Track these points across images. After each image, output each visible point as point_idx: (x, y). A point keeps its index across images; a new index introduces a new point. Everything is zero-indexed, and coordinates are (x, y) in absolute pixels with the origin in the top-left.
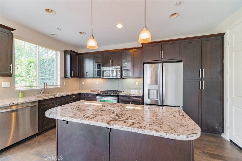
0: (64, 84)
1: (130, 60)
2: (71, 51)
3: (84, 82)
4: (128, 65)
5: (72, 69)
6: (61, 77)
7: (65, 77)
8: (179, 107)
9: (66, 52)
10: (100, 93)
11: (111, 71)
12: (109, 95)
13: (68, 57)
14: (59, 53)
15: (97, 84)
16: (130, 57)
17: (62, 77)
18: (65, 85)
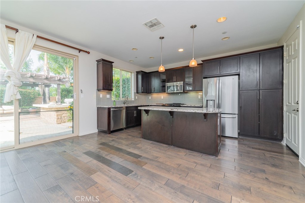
0: (137, 98)
1: (192, 75)
2: (142, 71)
3: (150, 97)
4: (190, 80)
5: (142, 86)
6: (134, 92)
7: (137, 92)
8: (235, 114)
9: (138, 73)
10: (165, 105)
11: (175, 86)
12: (172, 105)
13: (140, 77)
14: (133, 74)
15: (162, 98)
16: (192, 73)
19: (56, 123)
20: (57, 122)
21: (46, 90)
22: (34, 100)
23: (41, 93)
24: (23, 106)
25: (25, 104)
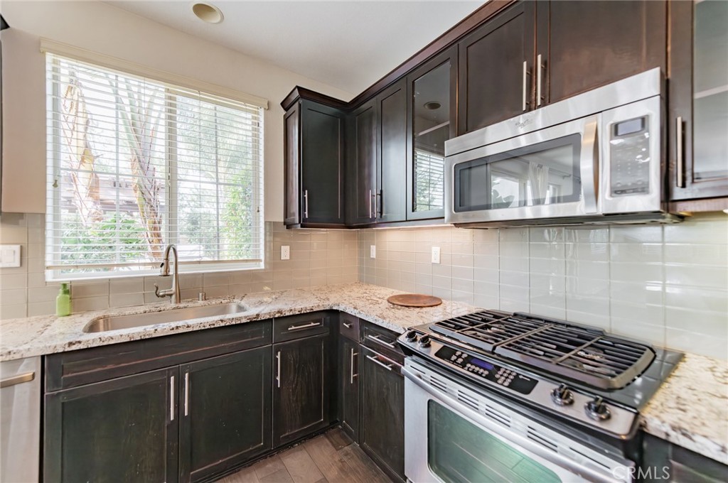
0: (286, 255)
2: (304, 93)
3: (375, 246)
6: (267, 223)
7: (287, 223)
9: (289, 109)
17: (275, 223)
18: (288, 258)
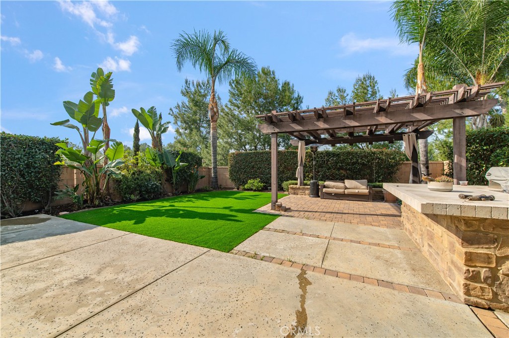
19: (463, 296)
20: (467, 292)
21: (420, 145)
22: (395, 169)
23: (409, 154)
24: (375, 182)
25: (379, 177)
